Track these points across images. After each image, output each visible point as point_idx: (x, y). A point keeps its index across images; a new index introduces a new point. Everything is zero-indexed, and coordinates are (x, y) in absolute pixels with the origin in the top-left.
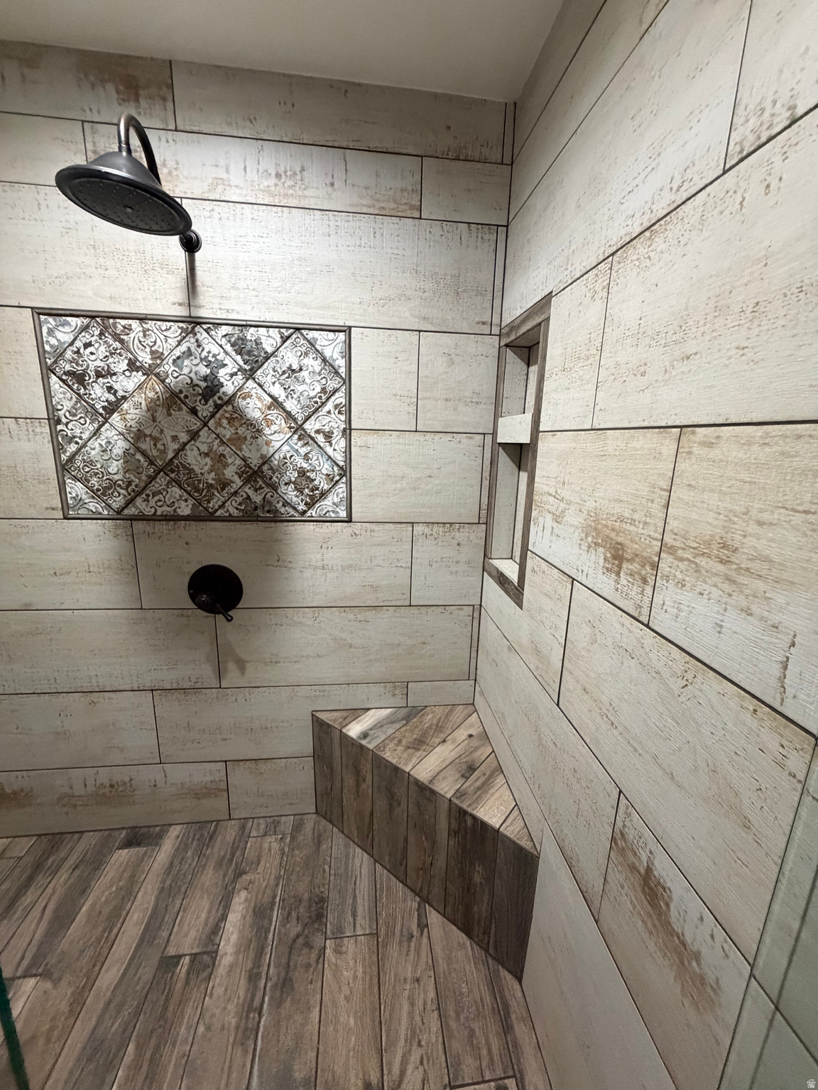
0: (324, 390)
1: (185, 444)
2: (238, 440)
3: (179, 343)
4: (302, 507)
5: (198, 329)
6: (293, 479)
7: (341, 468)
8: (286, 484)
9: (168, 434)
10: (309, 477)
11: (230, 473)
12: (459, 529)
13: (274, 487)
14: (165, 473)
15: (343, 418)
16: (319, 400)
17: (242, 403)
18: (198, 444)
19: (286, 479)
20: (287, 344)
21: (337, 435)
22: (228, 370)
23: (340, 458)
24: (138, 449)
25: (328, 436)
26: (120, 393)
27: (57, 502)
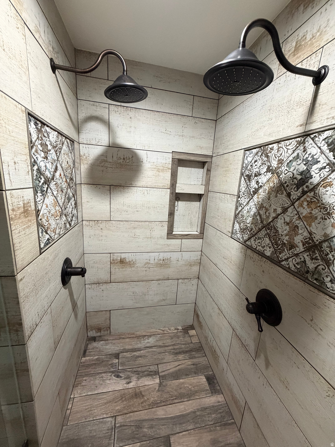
1: (279, 215)
3: (294, 151)
5: (309, 139)
13: (328, 263)
14: (266, 229)
17: (322, 190)
22: (319, 165)
24: (259, 213)
26: (260, 184)
27: (231, 230)
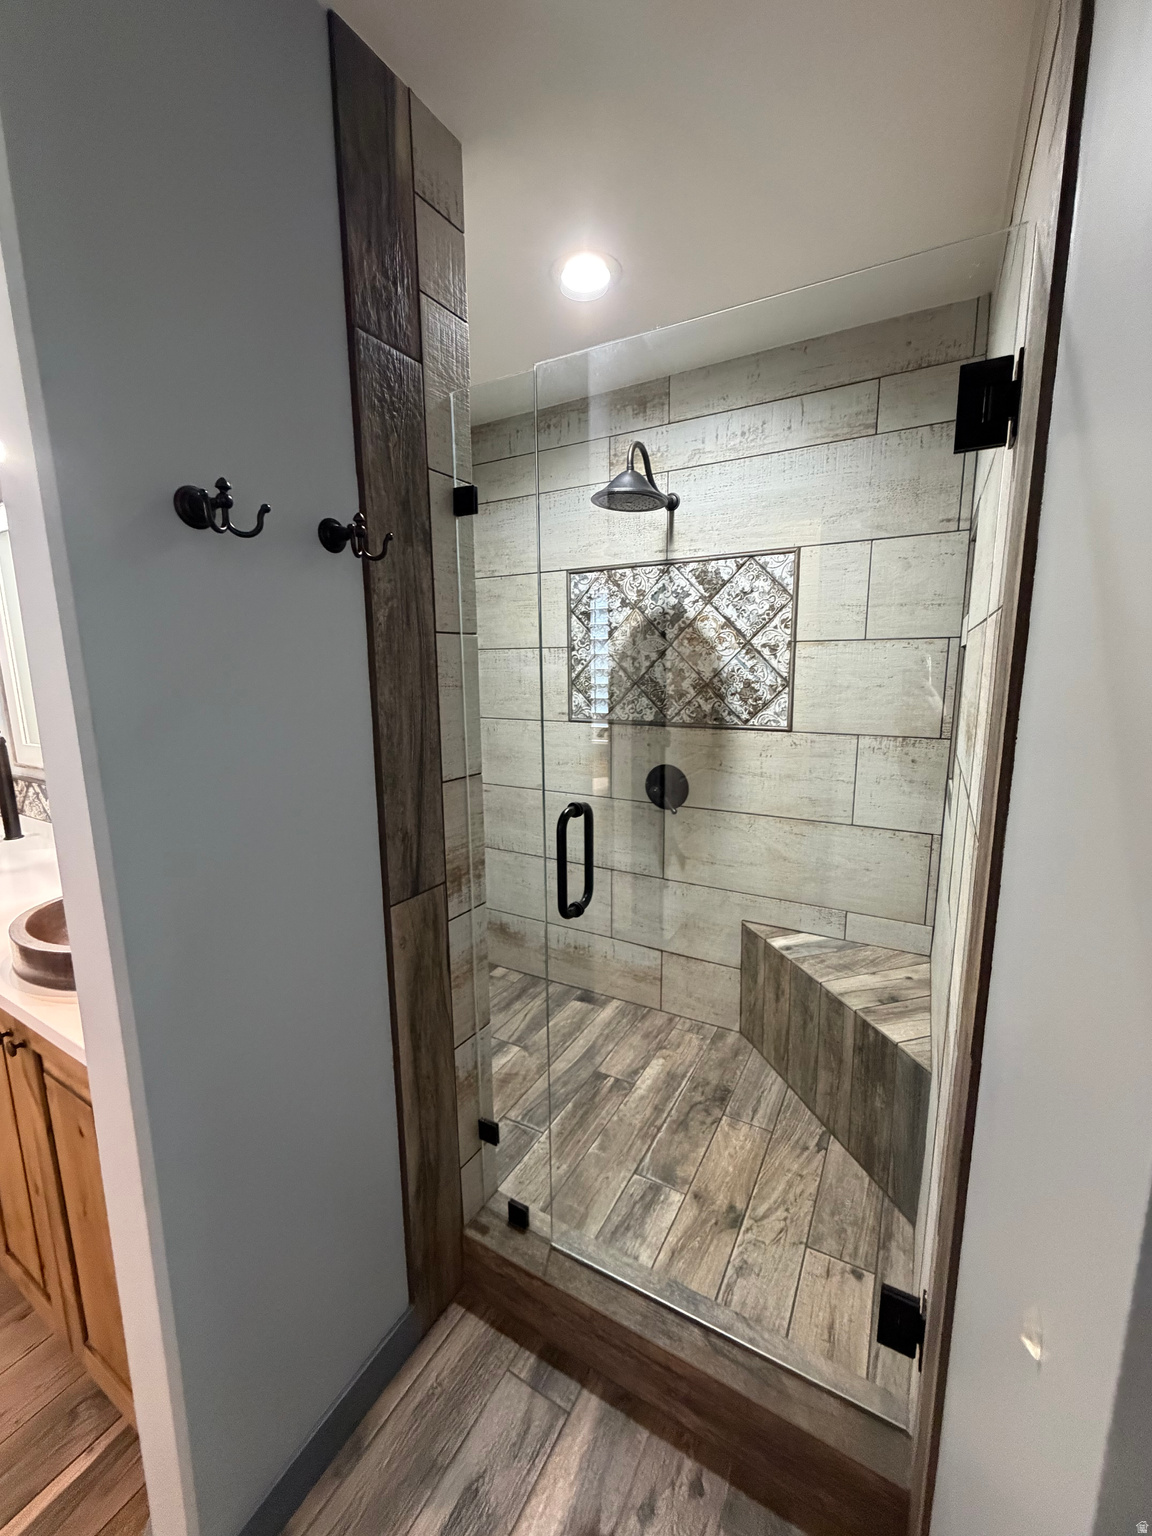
0: (772, 608)
1: (654, 662)
2: (695, 655)
3: (657, 581)
4: (745, 716)
5: (672, 568)
6: (739, 690)
7: (784, 679)
8: (732, 694)
9: (644, 653)
10: (753, 688)
11: (686, 685)
12: (914, 744)
13: (722, 697)
14: (638, 686)
15: (788, 631)
16: (765, 616)
17: (699, 624)
18: (664, 661)
19: (732, 690)
20: (741, 571)
21: (782, 648)
22: (691, 599)
23: (784, 670)
24: (622, 668)
25: (774, 649)
26: (614, 625)
27: (565, 709)
